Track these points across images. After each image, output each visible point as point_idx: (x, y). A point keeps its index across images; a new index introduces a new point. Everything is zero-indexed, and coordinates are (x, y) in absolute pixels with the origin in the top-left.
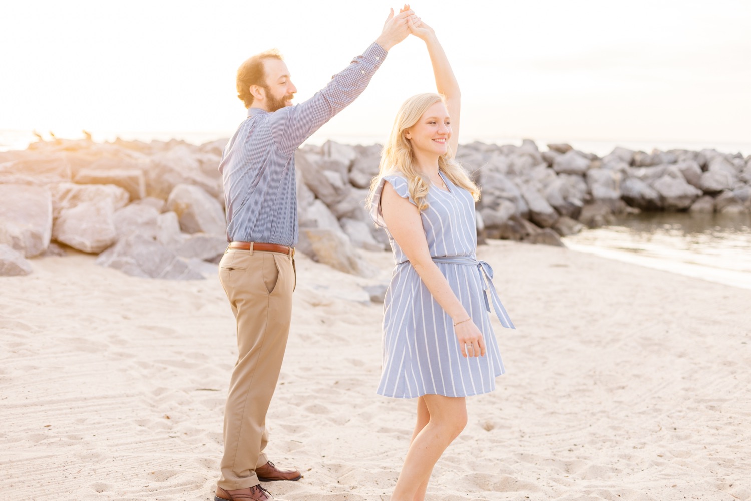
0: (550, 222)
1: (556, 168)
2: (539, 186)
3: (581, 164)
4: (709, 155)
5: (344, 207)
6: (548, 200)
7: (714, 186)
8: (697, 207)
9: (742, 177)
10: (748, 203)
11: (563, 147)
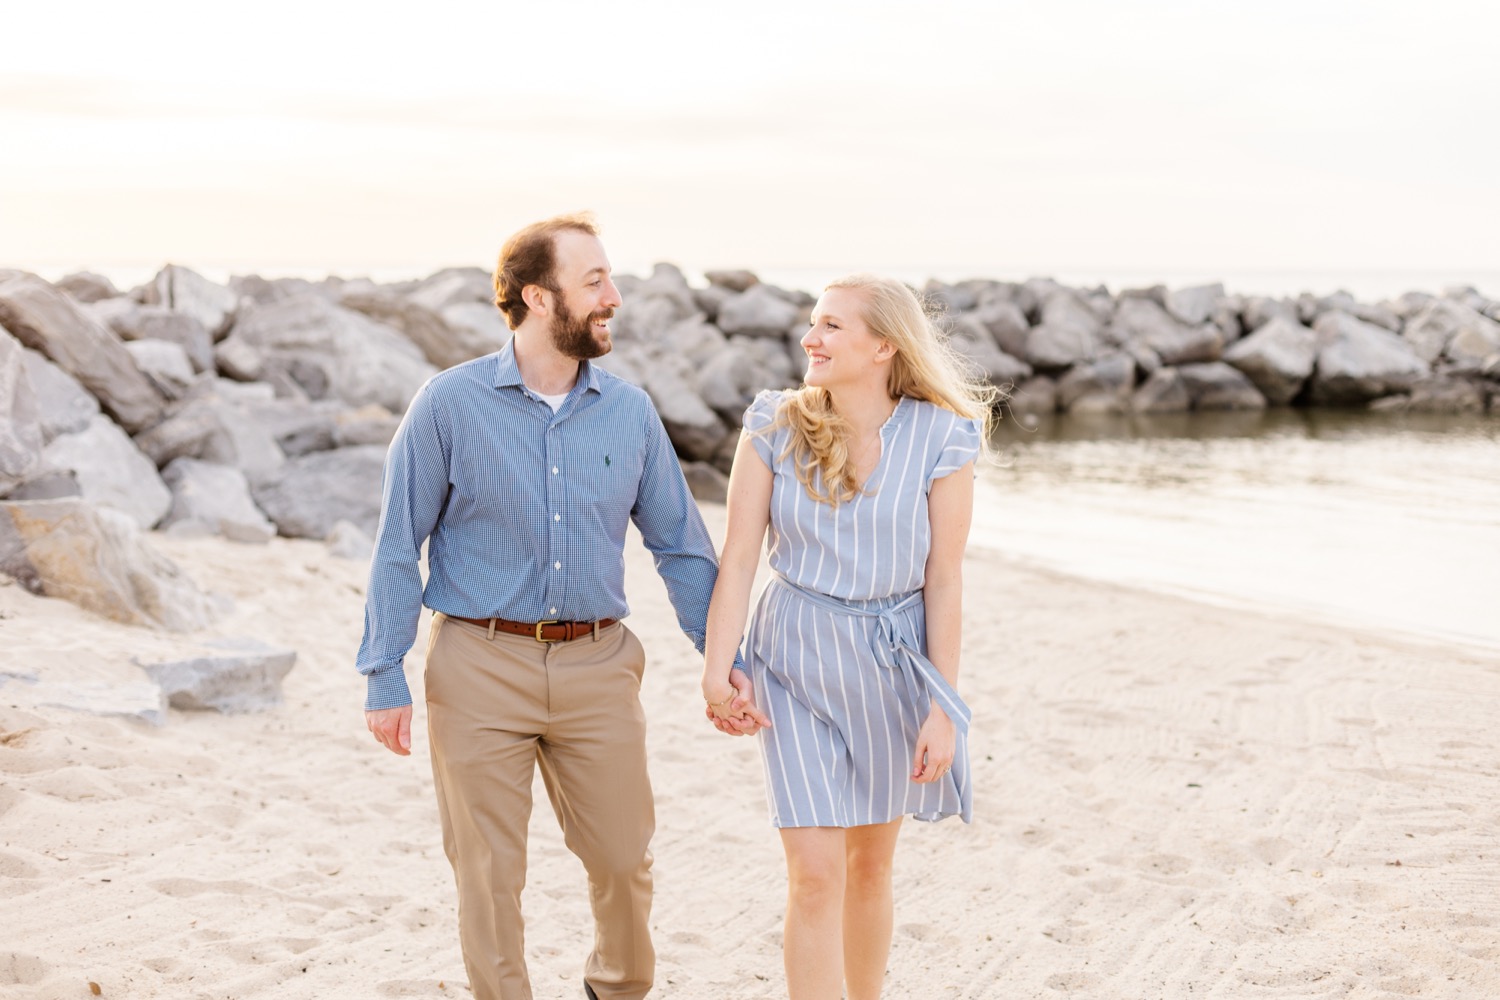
0: (710, 444)
1: (724, 323)
2: (684, 363)
3: (777, 313)
4: (1041, 290)
5: (179, 429)
6: (705, 396)
7: (1055, 355)
8: (1021, 399)
9: (1110, 335)
10: (1125, 389)
11: (740, 279)
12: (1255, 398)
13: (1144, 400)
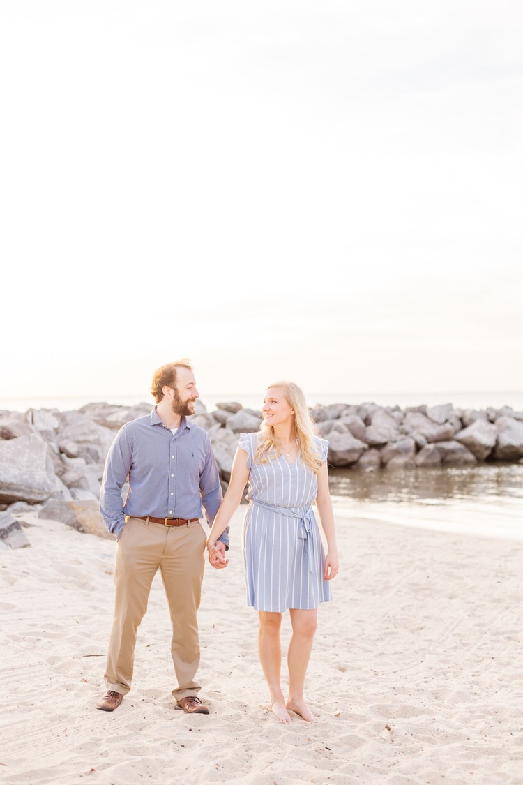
1: (230, 426)
3: (253, 421)
4: (370, 409)
7: (379, 439)
8: (364, 459)
9: (403, 429)
10: (411, 454)
11: (234, 406)
12: (470, 457)
13: (420, 459)
